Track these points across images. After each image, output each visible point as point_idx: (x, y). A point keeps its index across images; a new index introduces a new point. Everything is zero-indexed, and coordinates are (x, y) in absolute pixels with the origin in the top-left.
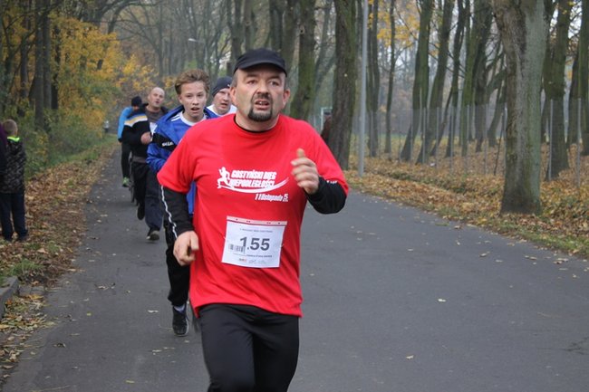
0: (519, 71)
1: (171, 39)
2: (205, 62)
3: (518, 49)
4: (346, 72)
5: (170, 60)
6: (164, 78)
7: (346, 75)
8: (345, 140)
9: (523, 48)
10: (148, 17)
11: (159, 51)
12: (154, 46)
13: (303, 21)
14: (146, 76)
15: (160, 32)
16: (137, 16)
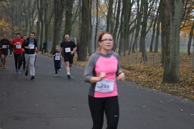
0: (171, 24)
1: (16, 14)
2: (29, 22)
3: (171, 14)
4: (86, 25)
5: (16, 21)
6: (14, 27)
7: (86, 26)
8: (85, 50)
9: (173, 14)
10: (8, 6)
11: (12, 18)
12: (10, 16)
13: (67, 6)
14: (7, 26)
15: (13, 11)
16: (5, 5)
